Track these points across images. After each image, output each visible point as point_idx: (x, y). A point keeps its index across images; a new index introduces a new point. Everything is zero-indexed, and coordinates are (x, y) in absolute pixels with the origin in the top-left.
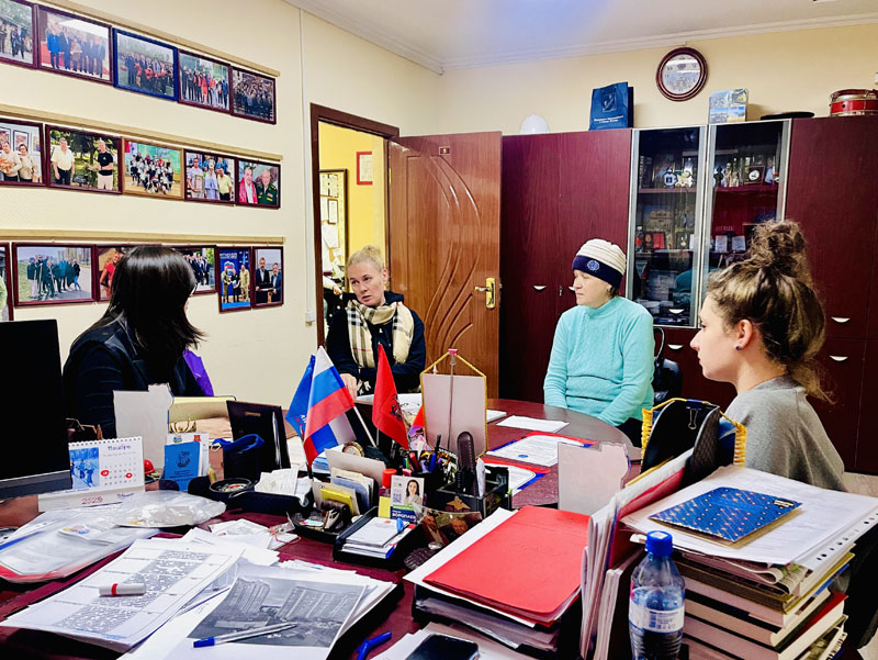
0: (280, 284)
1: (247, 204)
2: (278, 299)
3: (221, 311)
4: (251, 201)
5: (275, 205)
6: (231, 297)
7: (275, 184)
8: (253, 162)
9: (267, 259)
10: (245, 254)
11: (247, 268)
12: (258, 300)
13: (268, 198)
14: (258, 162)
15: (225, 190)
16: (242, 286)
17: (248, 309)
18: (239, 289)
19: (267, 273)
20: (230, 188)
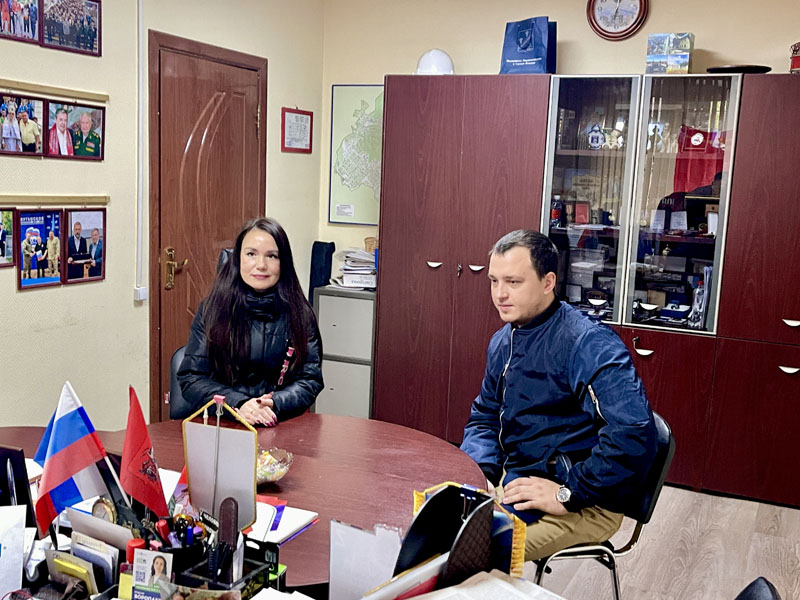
0: (101, 254)
1: (60, 156)
2: (98, 272)
3: (20, 288)
4: (64, 152)
5: (98, 156)
6: (34, 272)
7: (98, 131)
8: (69, 104)
9: (84, 223)
10: (55, 218)
11: (57, 235)
12: (71, 274)
13: (89, 148)
14: (75, 105)
15: (30, 139)
16: (49, 258)
17: (58, 285)
18: (45, 261)
19: (83, 242)
20: (37, 137)
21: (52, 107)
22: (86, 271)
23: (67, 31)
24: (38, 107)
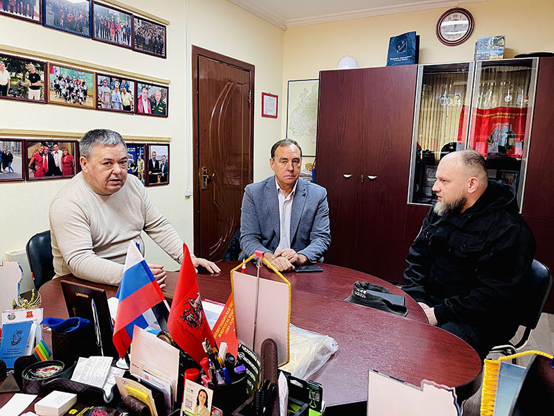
0: (167, 169)
1: (143, 114)
2: (165, 180)
4: (146, 112)
5: (164, 114)
7: (165, 100)
8: (149, 84)
11: (142, 158)
12: (151, 181)
13: (159, 110)
14: (152, 85)
15: (127, 103)
16: (139, 171)
18: (136, 173)
19: (157, 162)
20: (131, 102)
21: (140, 86)
22: (159, 179)
23: (147, 43)
24: (132, 84)
